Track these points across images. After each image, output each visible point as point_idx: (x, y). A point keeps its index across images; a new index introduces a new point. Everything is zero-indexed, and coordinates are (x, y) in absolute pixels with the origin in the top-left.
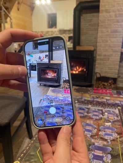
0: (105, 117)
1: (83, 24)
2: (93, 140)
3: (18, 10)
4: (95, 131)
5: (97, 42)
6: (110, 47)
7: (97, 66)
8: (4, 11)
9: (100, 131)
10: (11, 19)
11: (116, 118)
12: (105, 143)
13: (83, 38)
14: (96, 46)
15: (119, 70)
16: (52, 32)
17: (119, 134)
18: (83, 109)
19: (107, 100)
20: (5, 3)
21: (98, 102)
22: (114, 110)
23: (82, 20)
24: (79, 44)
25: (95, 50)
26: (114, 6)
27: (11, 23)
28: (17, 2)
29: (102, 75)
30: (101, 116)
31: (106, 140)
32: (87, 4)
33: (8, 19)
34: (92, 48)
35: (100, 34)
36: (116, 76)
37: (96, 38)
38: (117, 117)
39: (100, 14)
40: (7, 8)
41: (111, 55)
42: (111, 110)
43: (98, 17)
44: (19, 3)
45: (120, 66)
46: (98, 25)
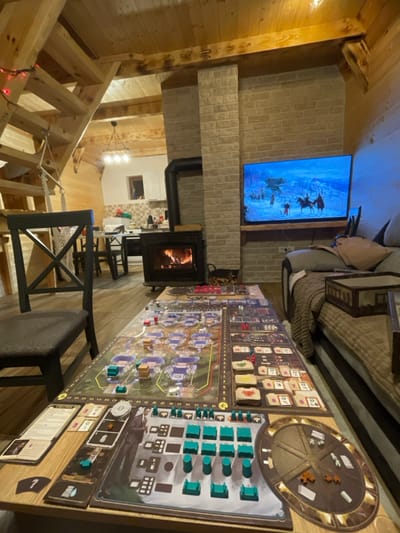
0: (202, 322)
1: (181, 192)
2: (177, 353)
3: (76, 172)
4: (183, 341)
5: (204, 219)
6: (224, 224)
7: (208, 254)
8: (47, 177)
9: (190, 339)
10: (61, 188)
11: (216, 321)
12: (193, 353)
13: (184, 213)
14: (203, 224)
15: (241, 258)
16: (137, 205)
17: (213, 340)
18: (174, 317)
19: (211, 300)
20: (48, 163)
21: (197, 304)
22: (217, 312)
23: (179, 186)
24: (179, 223)
25: (203, 229)
26: (223, 166)
27: (63, 195)
28: (71, 159)
29: (218, 267)
30: (197, 321)
31: (195, 349)
32: (183, 163)
33: (57, 189)
34: (198, 228)
35: (207, 206)
36: (238, 267)
37: (203, 212)
38: (219, 319)
39: (205, 178)
40: (51, 171)
41: (227, 236)
42: (212, 312)
43: (202, 181)
44: (75, 161)
45: (242, 252)
46: (203, 194)
